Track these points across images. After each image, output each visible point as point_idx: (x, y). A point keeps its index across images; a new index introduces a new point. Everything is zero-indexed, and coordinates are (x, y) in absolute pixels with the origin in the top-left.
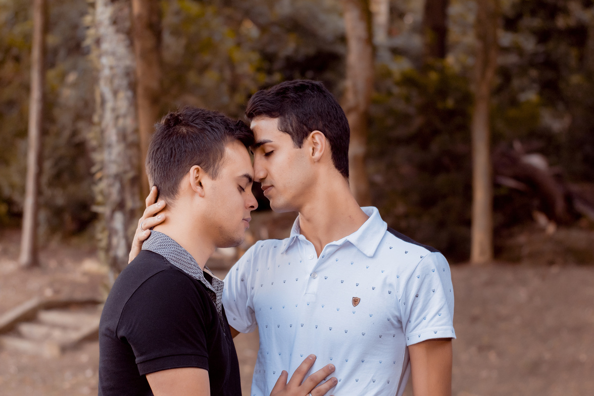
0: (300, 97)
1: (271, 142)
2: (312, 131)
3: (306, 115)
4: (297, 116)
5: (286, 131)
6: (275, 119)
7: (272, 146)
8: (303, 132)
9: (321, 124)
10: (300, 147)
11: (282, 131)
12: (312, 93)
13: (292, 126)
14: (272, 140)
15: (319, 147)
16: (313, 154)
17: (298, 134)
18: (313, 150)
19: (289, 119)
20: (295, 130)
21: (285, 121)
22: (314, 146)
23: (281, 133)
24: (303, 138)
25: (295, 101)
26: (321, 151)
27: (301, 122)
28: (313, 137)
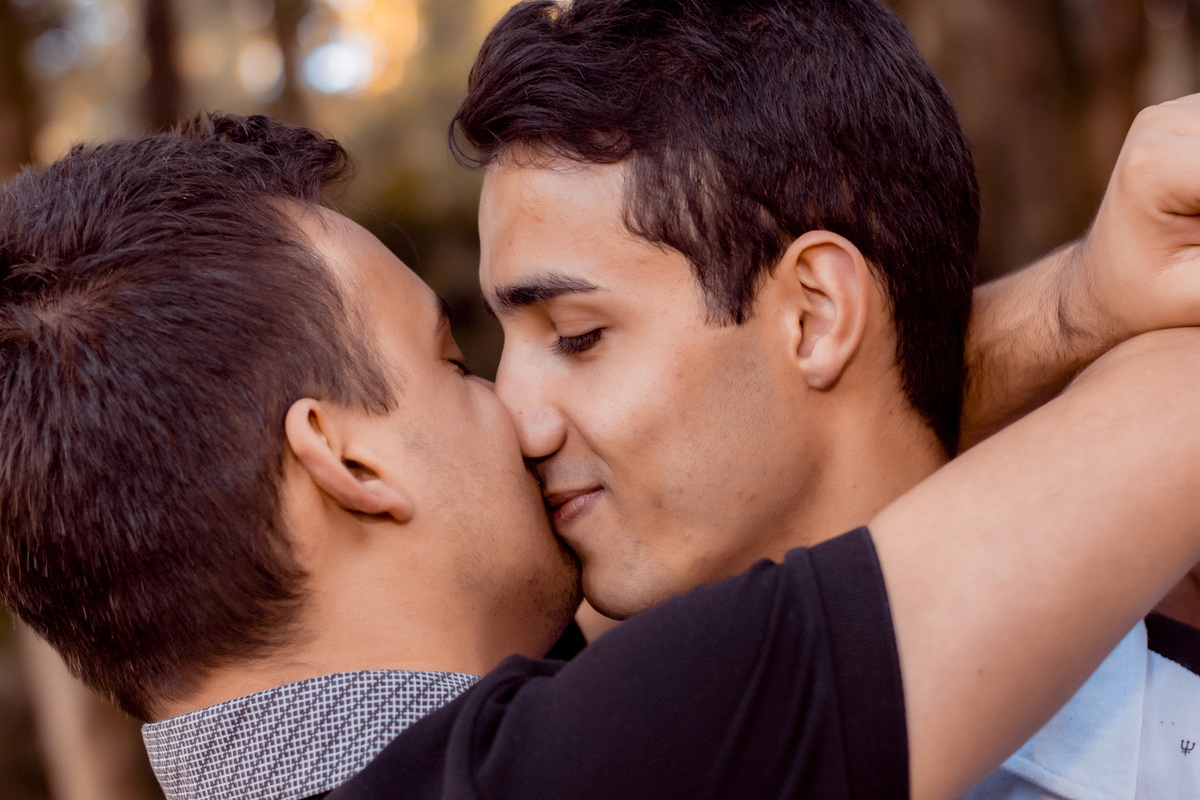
0: (742, 49)
1: (592, 289)
2: (797, 232)
3: (767, 151)
4: (724, 156)
5: (665, 235)
6: (606, 168)
7: (593, 310)
8: (756, 243)
9: (844, 197)
10: (739, 319)
11: (645, 235)
12: (800, 27)
13: (695, 208)
14: (592, 281)
15: (831, 312)
16: (801, 349)
17: (726, 250)
18: (802, 323)
19: (683, 172)
20: (712, 229)
21: (661, 183)
22: (807, 306)
23: (642, 248)
24: (755, 269)
25: (709, 74)
26: (843, 335)
27: (744, 187)
28: (802, 261)
